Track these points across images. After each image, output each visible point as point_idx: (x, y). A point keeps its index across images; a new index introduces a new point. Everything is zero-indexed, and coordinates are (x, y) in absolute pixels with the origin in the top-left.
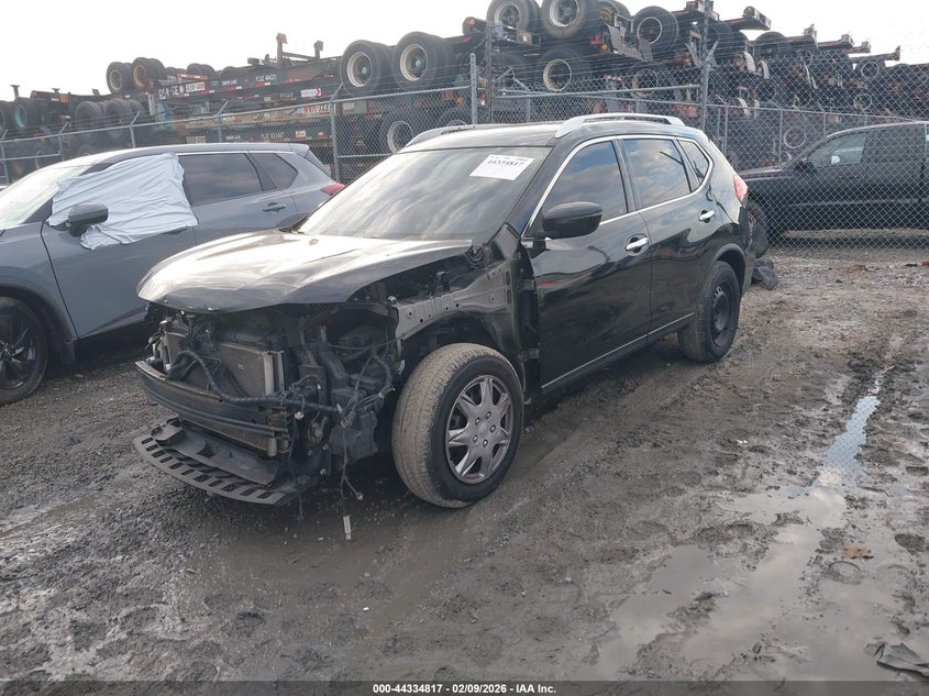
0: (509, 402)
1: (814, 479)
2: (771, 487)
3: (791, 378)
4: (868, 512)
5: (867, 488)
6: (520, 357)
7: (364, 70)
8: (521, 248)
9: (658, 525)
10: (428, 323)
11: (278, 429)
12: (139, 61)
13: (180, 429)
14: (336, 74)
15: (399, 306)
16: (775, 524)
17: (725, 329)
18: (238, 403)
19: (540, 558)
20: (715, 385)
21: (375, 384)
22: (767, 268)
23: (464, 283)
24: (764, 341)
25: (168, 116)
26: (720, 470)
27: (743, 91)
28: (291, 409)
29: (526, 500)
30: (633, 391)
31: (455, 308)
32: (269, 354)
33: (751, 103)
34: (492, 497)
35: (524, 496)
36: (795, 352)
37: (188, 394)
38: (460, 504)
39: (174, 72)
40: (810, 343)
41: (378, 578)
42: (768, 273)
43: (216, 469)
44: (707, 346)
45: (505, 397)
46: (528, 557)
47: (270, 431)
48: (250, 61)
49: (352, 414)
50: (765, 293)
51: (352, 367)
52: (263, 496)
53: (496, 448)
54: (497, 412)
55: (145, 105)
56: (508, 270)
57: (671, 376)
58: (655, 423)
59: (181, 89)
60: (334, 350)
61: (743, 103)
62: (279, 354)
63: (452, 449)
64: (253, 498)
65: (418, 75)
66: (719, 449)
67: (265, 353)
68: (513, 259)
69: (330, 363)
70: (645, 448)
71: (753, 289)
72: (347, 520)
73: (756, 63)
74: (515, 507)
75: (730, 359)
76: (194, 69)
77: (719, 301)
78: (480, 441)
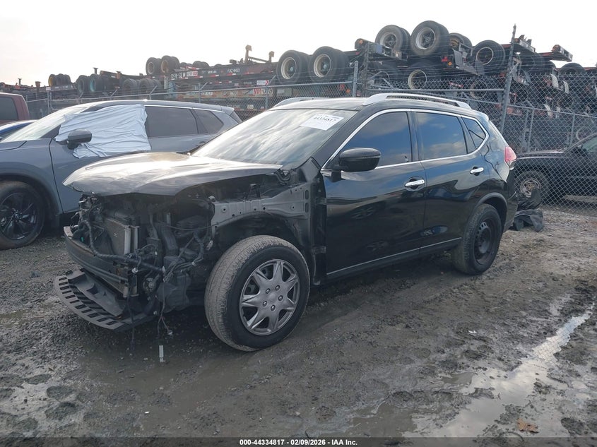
0: (297, 281)
1: (516, 367)
2: (480, 368)
3: (529, 292)
4: (547, 397)
5: (555, 379)
6: (313, 251)
7: (292, 69)
8: (320, 175)
9: (384, 384)
10: (239, 218)
11: (123, 278)
12: (166, 58)
13: (83, 273)
14: (274, 70)
15: (217, 204)
16: (471, 395)
17: (488, 252)
18: (101, 258)
19: (286, 395)
20: (469, 291)
21: (191, 256)
22: (536, 216)
23: (272, 194)
24: (519, 265)
25: (175, 90)
26: (447, 350)
27: (548, 100)
28: (132, 265)
29: (298, 352)
30: (409, 287)
31: (261, 210)
32: (130, 227)
33: (554, 108)
34: (275, 347)
35: (298, 350)
36: (538, 275)
37: (80, 249)
38: (248, 349)
39: (185, 65)
40: (552, 270)
41: (167, 392)
42: (537, 220)
43: (93, 302)
44: (470, 263)
45: (294, 277)
46: (278, 393)
47: (118, 279)
48: (231, 61)
49: (171, 273)
50: (532, 234)
51: (181, 242)
52: (109, 324)
53: (283, 313)
54: (286, 286)
55: (162, 83)
56: (309, 189)
57: (441, 281)
58: (414, 311)
59: (184, 75)
60: (173, 230)
61: (548, 108)
62: (136, 228)
63: (245, 308)
64: (103, 324)
65: (324, 73)
66: (452, 335)
67: (127, 227)
68: (312, 182)
69: (166, 238)
70: (399, 328)
71: (524, 229)
72: (161, 348)
73: (559, 82)
74: (288, 356)
75: (488, 275)
76: (197, 64)
77: (483, 232)
78: (269, 305)
